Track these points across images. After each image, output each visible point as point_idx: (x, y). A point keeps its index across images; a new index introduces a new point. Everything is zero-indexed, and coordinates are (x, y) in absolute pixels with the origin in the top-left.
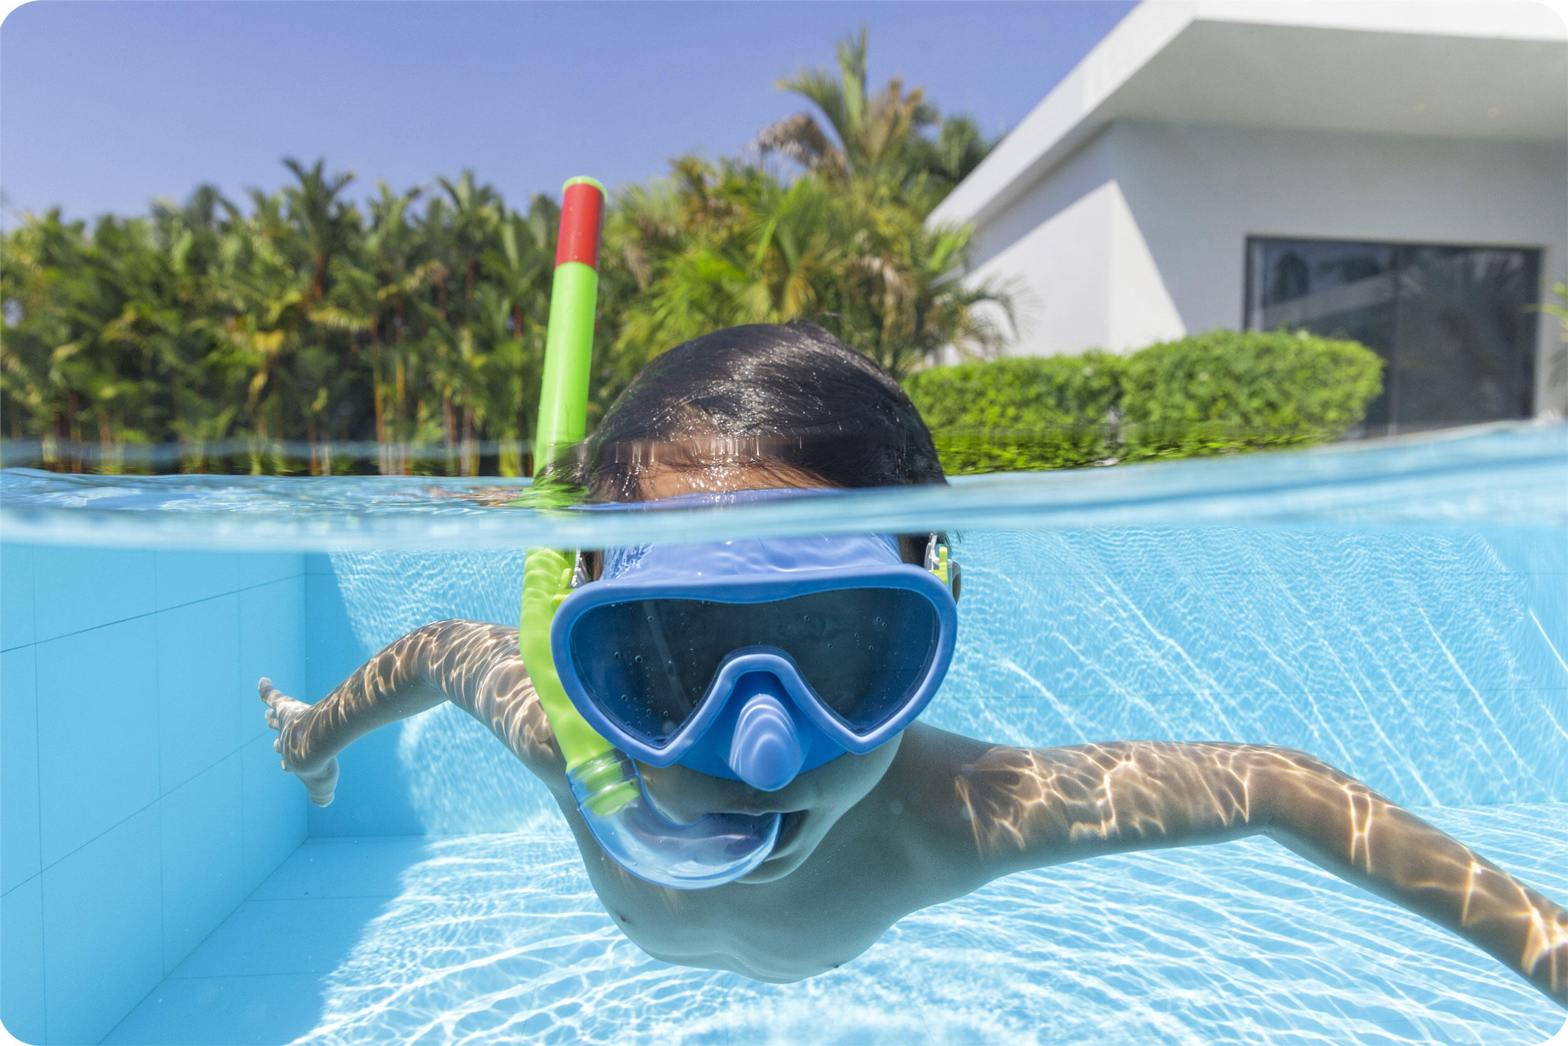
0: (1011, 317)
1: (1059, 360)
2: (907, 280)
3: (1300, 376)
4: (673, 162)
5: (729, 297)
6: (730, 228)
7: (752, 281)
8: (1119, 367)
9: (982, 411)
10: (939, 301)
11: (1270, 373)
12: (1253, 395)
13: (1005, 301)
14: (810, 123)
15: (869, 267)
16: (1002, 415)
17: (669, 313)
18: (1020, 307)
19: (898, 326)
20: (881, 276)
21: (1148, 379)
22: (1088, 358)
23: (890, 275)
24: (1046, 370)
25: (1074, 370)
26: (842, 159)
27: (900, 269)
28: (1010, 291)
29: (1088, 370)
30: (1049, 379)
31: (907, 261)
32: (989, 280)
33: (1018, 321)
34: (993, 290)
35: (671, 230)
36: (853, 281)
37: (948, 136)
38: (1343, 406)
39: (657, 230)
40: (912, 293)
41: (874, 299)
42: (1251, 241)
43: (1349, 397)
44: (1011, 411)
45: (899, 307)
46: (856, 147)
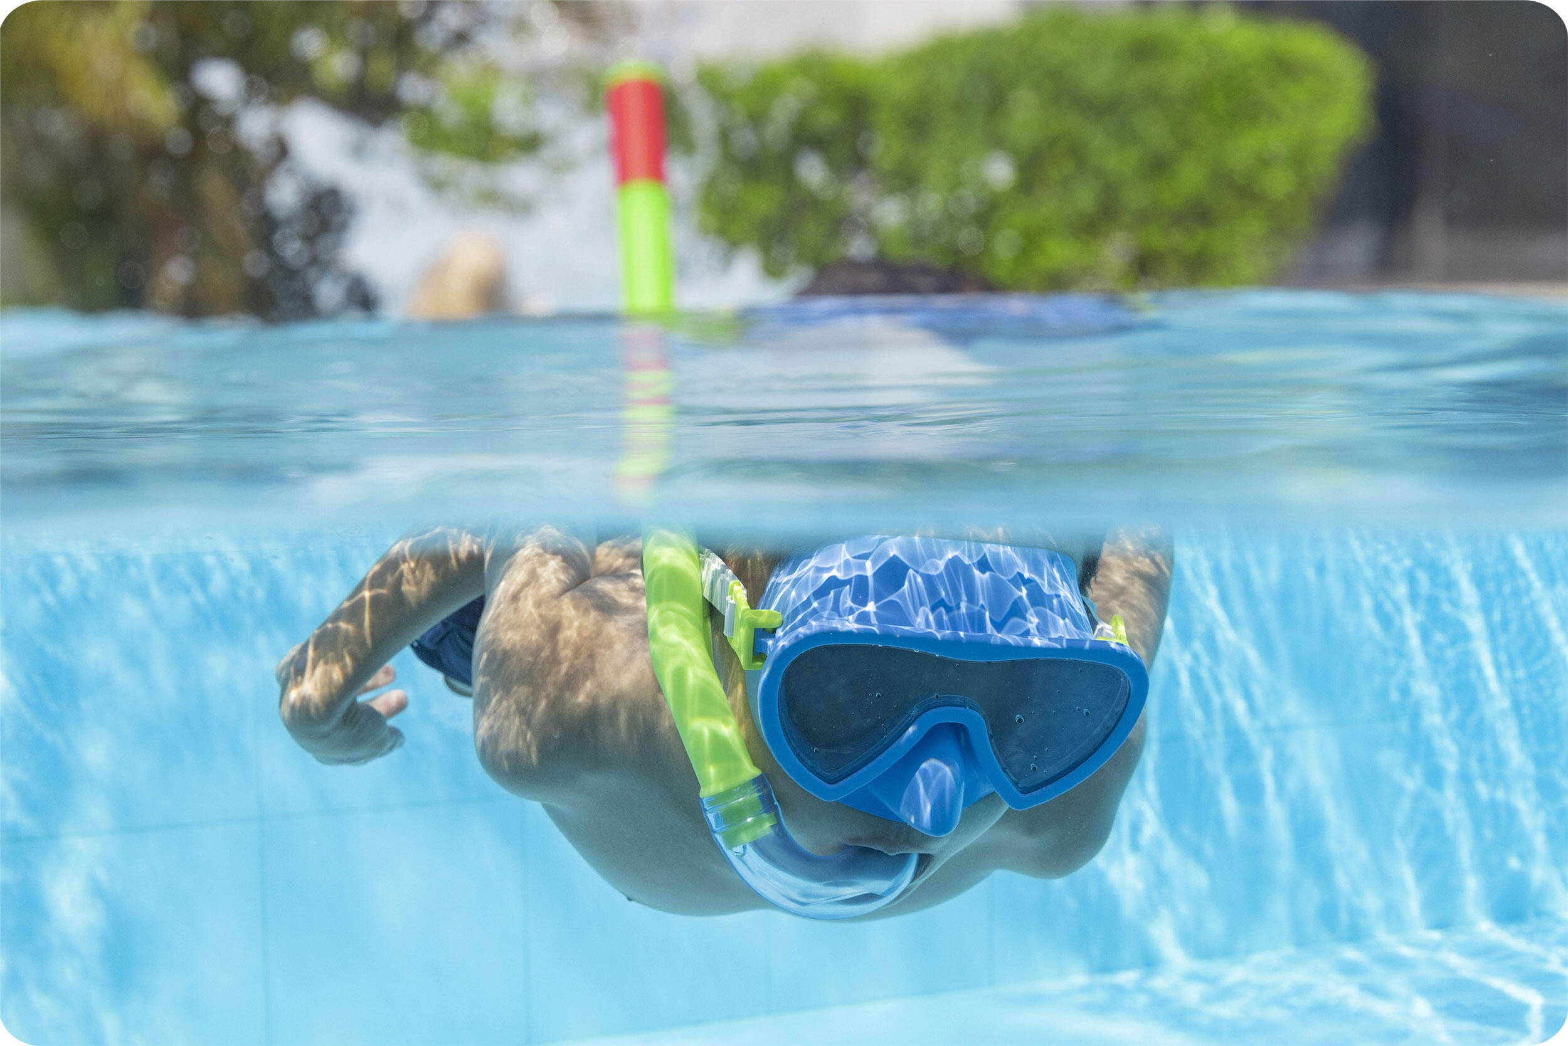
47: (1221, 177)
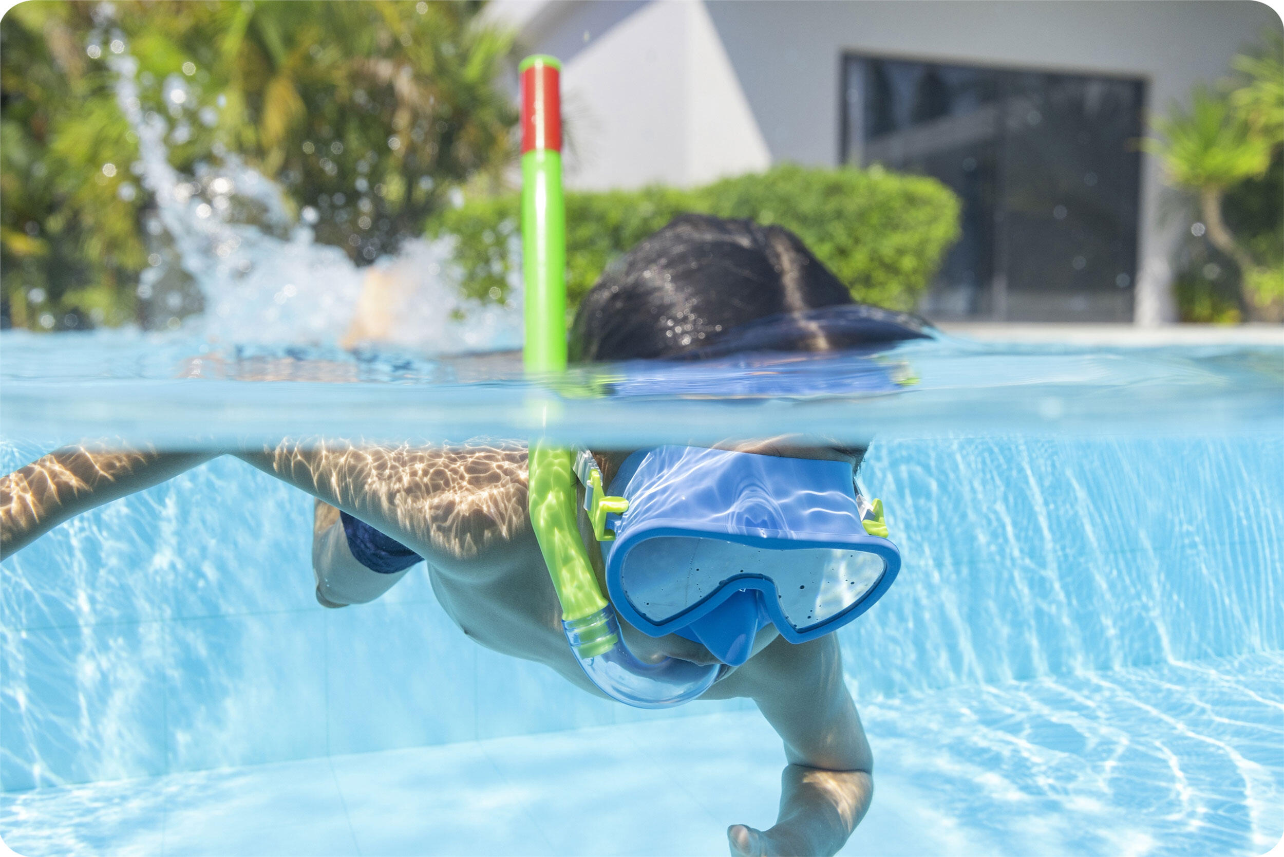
3: (875, 219)
11: (839, 215)
12: (822, 240)
15: (375, 74)
19: (412, 149)
23: (404, 84)
27: (419, 79)
29: (647, 209)
30: (601, 218)
31: (428, 68)
38: (919, 253)
42: (848, 59)
43: (924, 243)
47: (876, 259)
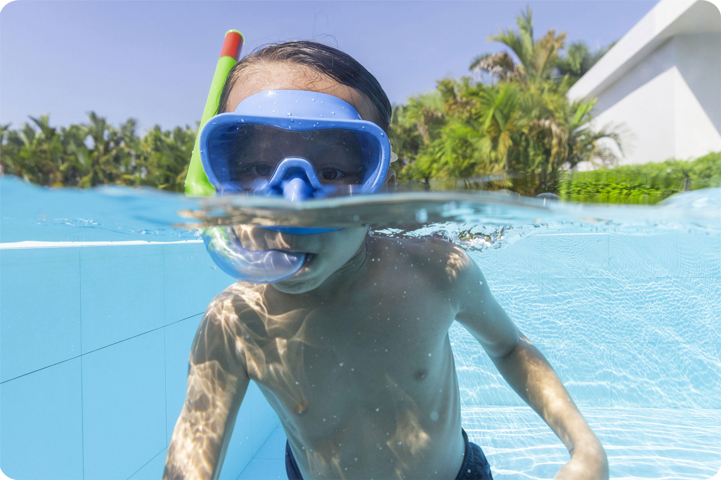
0: (619, 145)
1: (651, 166)
2: (562, 130)
4: (438, 82)
5: (471, 145)
6: (470, 112)
7: (483, 136)
8: (687, 168)
9: (609, 192)
10: (578, 139)
13: (615, 136)
14: (506, 55)
15: (544, 125)
16: (620, 193)
17: (443, 154)
18: (624, 140)
19: (558, 154)
20: (550, 130)
21: (708, 172)
22: (668, 164)
23: (554, 128)
24: (644, 171)
25: (661, 170)
26: (523, 72)
27: (559, 125)
28: (617, 131)
29: (669, 170)
30: (646, 175)
31: (562, 121)
32: (607, 126)
33: (623, 146)
34: (608, 132)
35: (440, 115)
36: (534, 133)
37: (572, 54)
39: (433, 115)
40: (565, 137)
41: (546, 141)
44: (625, 191)
45: (560, 143)
46: (530, 65)
